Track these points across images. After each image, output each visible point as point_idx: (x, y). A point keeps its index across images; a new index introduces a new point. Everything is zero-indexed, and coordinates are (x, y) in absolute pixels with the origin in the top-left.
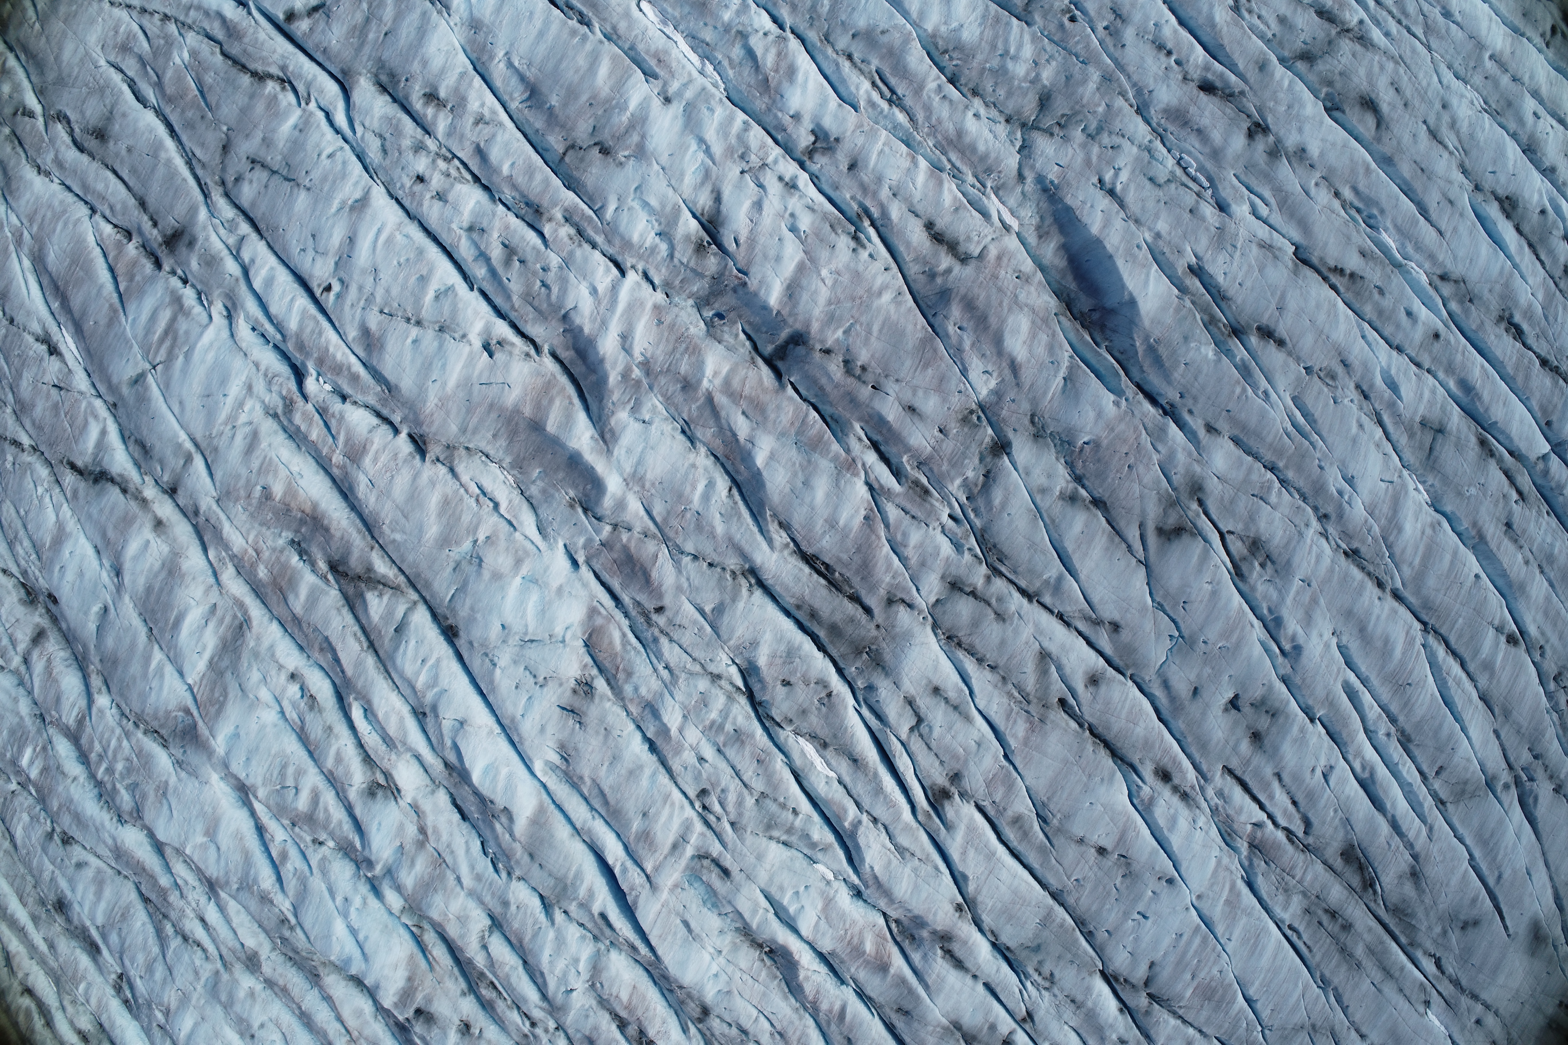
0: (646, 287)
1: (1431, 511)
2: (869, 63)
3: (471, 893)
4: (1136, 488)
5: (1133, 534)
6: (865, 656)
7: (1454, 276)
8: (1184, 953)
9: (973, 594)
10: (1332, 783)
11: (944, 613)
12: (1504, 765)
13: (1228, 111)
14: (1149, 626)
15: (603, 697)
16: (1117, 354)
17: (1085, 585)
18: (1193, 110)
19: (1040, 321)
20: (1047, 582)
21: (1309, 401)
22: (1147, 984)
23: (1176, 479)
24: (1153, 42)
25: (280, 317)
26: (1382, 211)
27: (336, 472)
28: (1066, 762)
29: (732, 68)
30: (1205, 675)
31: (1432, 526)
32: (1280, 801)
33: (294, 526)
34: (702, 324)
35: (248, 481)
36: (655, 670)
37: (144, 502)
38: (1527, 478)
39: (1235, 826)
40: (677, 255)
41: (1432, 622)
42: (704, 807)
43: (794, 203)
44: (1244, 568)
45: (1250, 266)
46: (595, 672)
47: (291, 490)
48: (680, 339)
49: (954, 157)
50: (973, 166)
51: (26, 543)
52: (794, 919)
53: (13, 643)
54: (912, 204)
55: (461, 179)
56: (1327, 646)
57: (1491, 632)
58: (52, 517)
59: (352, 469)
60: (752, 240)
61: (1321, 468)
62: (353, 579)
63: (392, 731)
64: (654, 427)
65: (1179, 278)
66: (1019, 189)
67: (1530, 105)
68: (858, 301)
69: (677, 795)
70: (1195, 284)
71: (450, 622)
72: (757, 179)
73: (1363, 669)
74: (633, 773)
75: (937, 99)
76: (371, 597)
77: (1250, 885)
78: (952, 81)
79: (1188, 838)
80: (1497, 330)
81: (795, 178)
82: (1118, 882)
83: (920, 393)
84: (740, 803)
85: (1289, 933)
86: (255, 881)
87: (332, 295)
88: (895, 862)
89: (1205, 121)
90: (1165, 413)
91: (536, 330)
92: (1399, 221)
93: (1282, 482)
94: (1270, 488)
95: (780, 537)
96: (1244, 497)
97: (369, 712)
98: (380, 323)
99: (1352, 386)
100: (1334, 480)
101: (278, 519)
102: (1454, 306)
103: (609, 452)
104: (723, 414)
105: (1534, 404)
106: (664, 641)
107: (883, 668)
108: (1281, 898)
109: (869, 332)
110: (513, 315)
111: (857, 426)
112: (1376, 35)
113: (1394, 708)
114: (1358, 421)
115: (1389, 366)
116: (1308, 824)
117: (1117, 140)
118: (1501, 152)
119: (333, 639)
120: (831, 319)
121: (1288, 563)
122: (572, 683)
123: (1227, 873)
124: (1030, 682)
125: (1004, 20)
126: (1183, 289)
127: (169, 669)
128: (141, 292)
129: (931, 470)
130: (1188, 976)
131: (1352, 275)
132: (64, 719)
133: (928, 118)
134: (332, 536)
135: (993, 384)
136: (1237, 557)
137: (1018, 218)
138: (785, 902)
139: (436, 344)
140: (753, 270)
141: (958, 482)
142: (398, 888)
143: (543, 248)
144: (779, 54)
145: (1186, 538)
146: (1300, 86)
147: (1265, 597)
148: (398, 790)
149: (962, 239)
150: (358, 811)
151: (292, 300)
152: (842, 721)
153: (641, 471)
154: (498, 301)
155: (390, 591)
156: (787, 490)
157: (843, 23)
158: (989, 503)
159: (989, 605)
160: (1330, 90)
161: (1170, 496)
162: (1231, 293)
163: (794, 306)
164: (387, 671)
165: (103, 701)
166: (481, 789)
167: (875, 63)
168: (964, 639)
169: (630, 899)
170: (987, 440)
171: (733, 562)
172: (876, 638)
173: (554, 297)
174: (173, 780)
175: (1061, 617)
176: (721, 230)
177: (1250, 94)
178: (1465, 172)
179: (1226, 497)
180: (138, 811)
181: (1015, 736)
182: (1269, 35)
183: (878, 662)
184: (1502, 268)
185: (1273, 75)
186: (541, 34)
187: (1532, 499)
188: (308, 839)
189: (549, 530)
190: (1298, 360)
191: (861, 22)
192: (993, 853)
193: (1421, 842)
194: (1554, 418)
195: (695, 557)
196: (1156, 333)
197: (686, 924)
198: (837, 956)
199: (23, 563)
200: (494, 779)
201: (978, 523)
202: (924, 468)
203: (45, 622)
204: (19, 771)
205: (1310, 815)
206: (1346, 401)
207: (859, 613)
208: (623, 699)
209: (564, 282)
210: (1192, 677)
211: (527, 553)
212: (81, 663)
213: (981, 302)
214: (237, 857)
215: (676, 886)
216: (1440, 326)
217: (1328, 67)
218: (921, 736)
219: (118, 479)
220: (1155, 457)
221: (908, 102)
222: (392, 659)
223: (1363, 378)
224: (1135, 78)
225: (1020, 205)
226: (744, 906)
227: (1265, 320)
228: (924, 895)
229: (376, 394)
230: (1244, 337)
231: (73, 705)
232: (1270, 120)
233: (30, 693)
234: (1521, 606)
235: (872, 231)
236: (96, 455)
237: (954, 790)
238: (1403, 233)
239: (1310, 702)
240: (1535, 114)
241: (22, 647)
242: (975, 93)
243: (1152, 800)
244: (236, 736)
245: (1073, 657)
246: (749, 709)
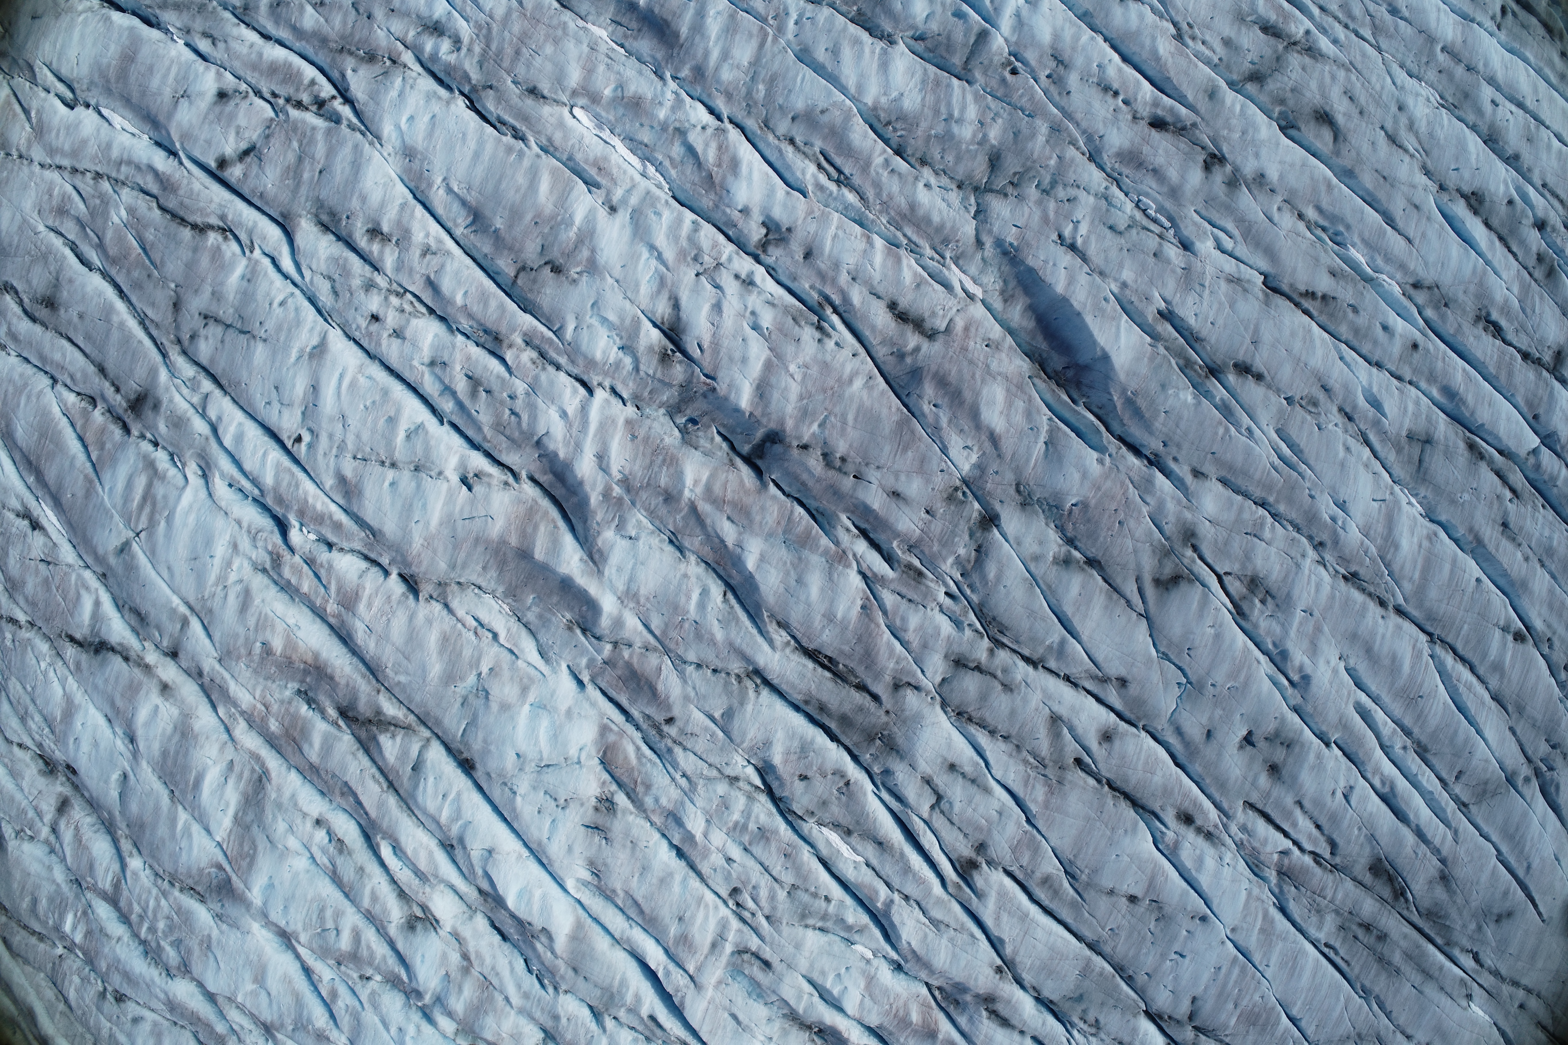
0: (616, 403)
1: (1426, 522)
2: (812, 145)
3: (521, 1011)
4: (1129, 543)
5: (1131, 589)
6: (878, 742)
7: (1427, 283)
8: (1225, 985)
9: (978, 668)
10: (1353, 803)
11: (952, 690)
12: (1523, 760)
13: (1182, 146)
14: (1155, 677)
15: (625, 811)
16: (1095, 410)
17: (1088, 645)
18: (1146, 149)
19: (1015, 388)
20: (1050, 648)
21: (1293, 432)
22: (1191, 1017)
23: (1167, 529)
24: (1099, 85)
25: (255, 473)
26: (1348, 227)
27: (332, 620)
28: (1088, 819)
29: (675, 167)
30: (1217, 716)
31: (1429, 538)
32: (1303, 826)
33: (299, 676)
34: (676, 432)
35: (247, 639)
36: (673, 779)
37: (147, 668)
38: (1520, 475)
39: (1262, 858)
40: (642, 367)
41: (1437, 632)
42: (738, 904)
43: (754, 301)
44: (1245, 606)
45: (1220, 304)
46: (614, 787)
47: (290, 643)
48: (656, 451)
49: (909, 231)
50: (929, 238)
51: (38, 718)
52: (838, 1000)
53: (40, 814)
54: (872, 286)
55: (415, 314)
56: (1335, 671)
57: (1498, 633)
58: (59, 691)
59: (348, 617)
60: (716, 345)
61: (1312, 497)
62: (363, 723)
63: (423, 866)
64: (641, 542)
65: (1150, 325)
66: (979, 256)
67: (1487, 92)
68: (830, 392)
69: (709, 896)
70: (1167, 329)
71: (465, 755)
72: (713, 280)
73: (1373, 688)
74: (664, 881)
75: (886, 174)
76: (384, 740)
77: (1283, 910)
78: (899, 152)
79: (1217, 875)
80: (1476, 331)
81: (751, 274)
82: (1152, 927)
83: (903, 477)
84: (772, 897)
85: (1326, 950)
86: (309, 1021)
87: (303, 446)
88: (931, 935)
89: (1160, 160)
90: (1151, 463)
91: (511, 458)
92: (1366, 235)
93: (1274, 516)
94: (1262, 525)
95: (780, 637)
96: (1237, 538)
97: (397, 849)
98: (355, 469)
99: (1335, 409)
100: (1326, 508)
101: (281, 672)
102: (1429, 313)
103: (600, 572)
104: (708, 521)
105: (1520, 400)
106: (678, 751)
107: (898, 752)
108: (1314, 919)
109: (844, 423)
110: (486, 446)
111: (844, 518)
112: (1324, 44)
113: (1408, 722)
114: (1344, 444)
115: (1370, 385)
116: (1333, 845)
117: (1072, 192)
118: (1462, 146)
119: (353, 784)
120: (805, 414)
121: (1289, 596)
122: (593, 801)
123: (1258, 903)
124: (1044, 747)
125: (945, 82)
126: (1155, 336)
127: (196, 828)
128: (114, 461)
129: (922, 552)
130: (1231, 1006)
131: (1324, 297)
132: (100, 885)
133: (878, 195)
134: (338, 684)
135: (974, 458)
136: (1236, 597)
137: (981, 285)
138: (828, 985)
139: (413, 484)
140: (720, 375)
141: (950, 560)
142: (450, 1014)
143: (507, 375)
144: (720, 148)
145: (1183, 586)
146: (1253, 109)
147: (1268, 633)
148: (437, 921)
149: (926, 315)
150: (400, 946)
151: (265, 454)
152: (863, 807)
153: (634, 587)
154: (470, 433)
155: (403, 732)
156: (782, 590)
157: (781, 107)
158: (984, 578)
159: (995, 677)
160: (1283, 108)
161: (1164, 546)
162: (1204, 333)
163: (766, 406)
164: (410, 809)
165: (135, 863)
166: (517, 913)
167: (818, 145)
168: (973, 714)
169: (676, 1000)
170: (975, 515)
171: (736, 666)
172: (887, 724)
173: (524, 425)
174: (215, 933)
175: (1067, 679)
176: (684, 337)
177: (1202, 125)
178: (1428, 173)
179: (1220, 538)
180: (185, 966)
181: (1035, 801)
182: (1216, 60)
183: (891, 747)
184: (1475, 267)
185: (1223, 102)
186: (477, 155)
187: (1526, 495)
188: (355, 975)
189: (551, 654)
190: (1278, 391)
191: (799, 104)
192: (1027, 915)
193: (1447, 844)
194: (1541, 411)
195: (699, 666)
196: (1133, 385)
197: (734, 1017)
198: (885, 1029)
199: (37, 737)
200: (529, 902)
201: (975, 598)
202: (916, 551)
203: (67, 790)
204: (63, 937)
205: (1334, 836)
206: (1330, 426)
207: (867, 701)
208: (645, 811)
209: (532, 408)
210: (1204, 720)
211: (531, 680)
212: (109, 828)
213: (953, 377)
214: (288, 1001)
215: (720, 982)
216: (1418, 335)
217: (1279, 85)
218: (942, 812)
219: (118, 648)
220: (1145, 510)
221: (857, 180)
222: (413, 796)
223: (1344, 400)
224: (1084, 124)
225: (981, 272)
226: (788, 993)
227: (1240, 357)
228: (963, 963)
229: (362, 540)
230: (1221, 376)
231: (107, 870)
232: (1225, 149)
233: (63, 860)
234: (1525, 603)
235: (835, 319)
236: (93, 626)
237: (981, 860)
238: (1372, 246)
239: (1324, 728)
240: (1493, 101)
241: (48, 818)
242: (923, 162)
243: (1177, 845)
244: (271, 886)
245: (1084, 717)
246: (770, 806)
